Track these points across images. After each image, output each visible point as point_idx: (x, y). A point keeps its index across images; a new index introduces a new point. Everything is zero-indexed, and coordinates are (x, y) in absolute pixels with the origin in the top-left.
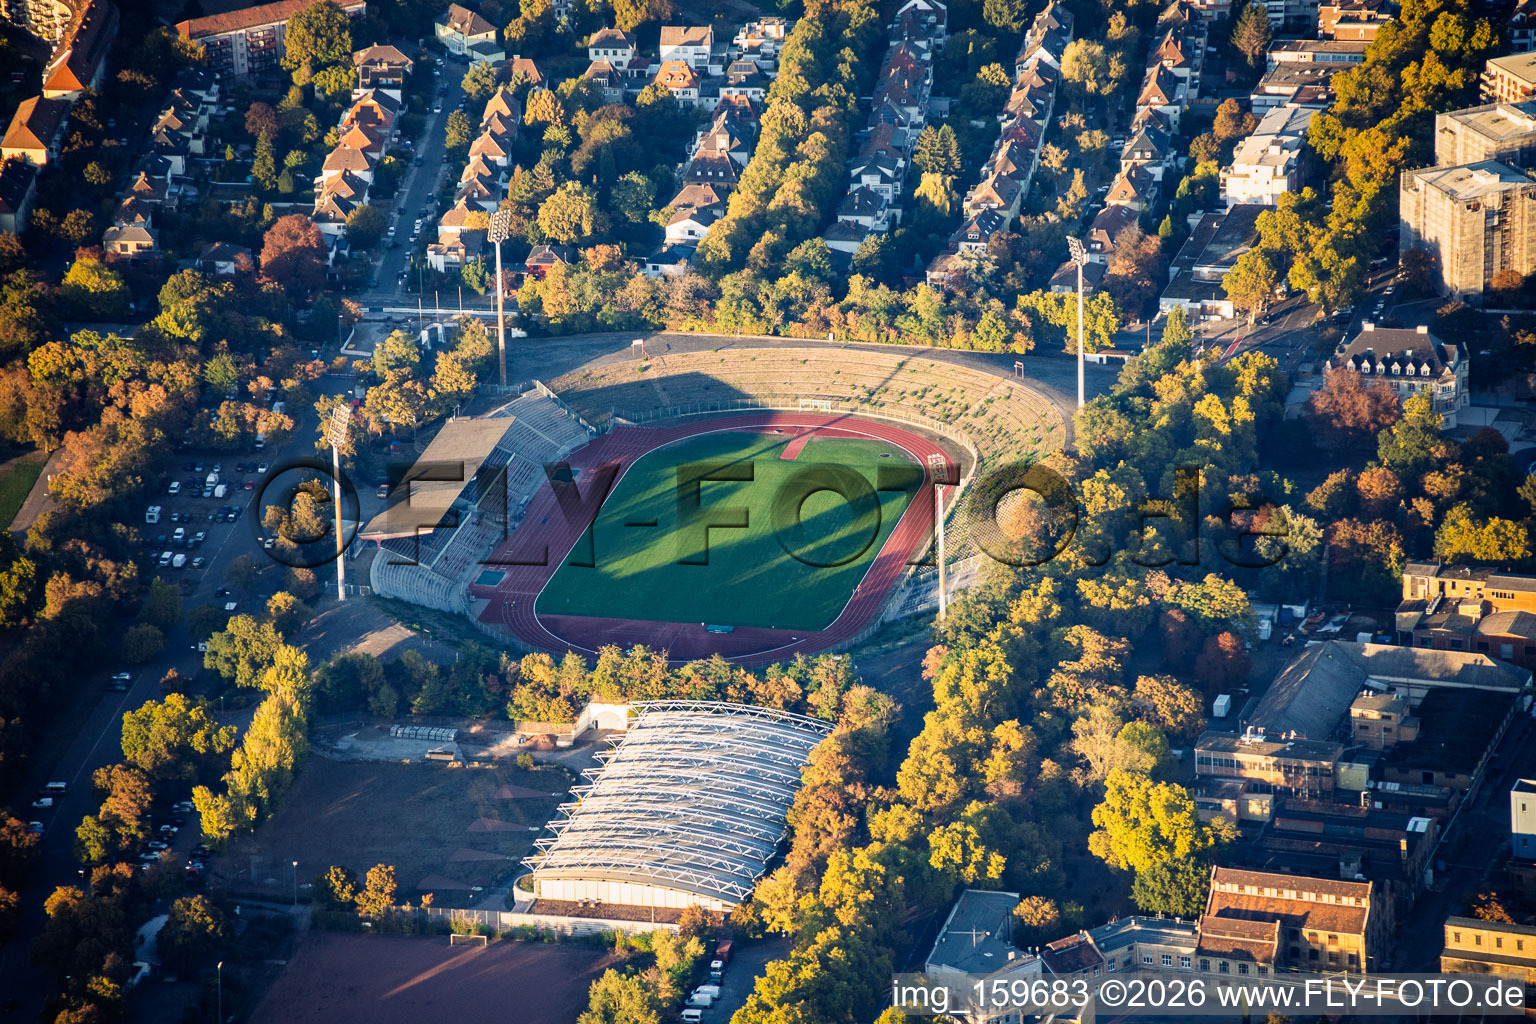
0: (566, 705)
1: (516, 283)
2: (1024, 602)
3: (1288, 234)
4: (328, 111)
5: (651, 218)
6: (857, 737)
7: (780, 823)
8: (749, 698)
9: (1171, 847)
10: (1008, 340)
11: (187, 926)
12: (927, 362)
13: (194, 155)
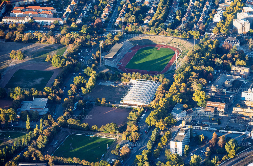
0: (128, 80)
1: (125, 27)
2: (186, 69)
3: (220, 26)
4: (104, 6)
5: (143, 20)
6: (165, 84)
7: (154, 95)
8: (151, 79)
9: (202, 99)
10: (186, 36)
11: (80, 104)
12: (176, 39)
13: (88, 11)
